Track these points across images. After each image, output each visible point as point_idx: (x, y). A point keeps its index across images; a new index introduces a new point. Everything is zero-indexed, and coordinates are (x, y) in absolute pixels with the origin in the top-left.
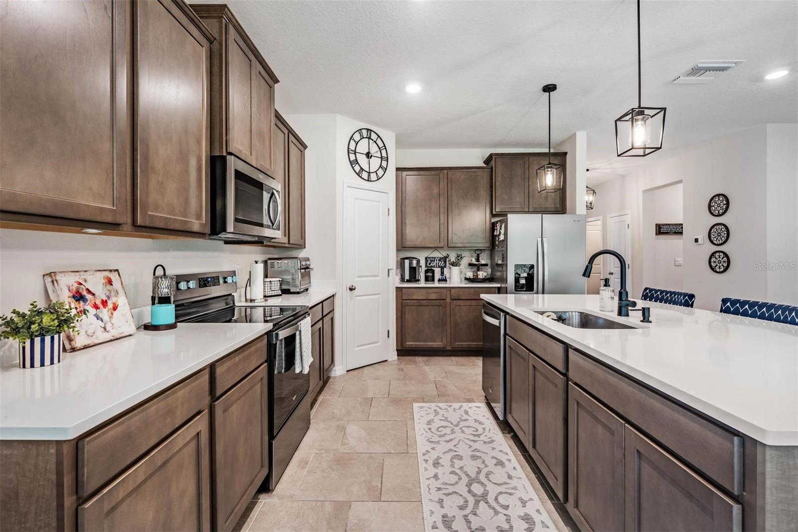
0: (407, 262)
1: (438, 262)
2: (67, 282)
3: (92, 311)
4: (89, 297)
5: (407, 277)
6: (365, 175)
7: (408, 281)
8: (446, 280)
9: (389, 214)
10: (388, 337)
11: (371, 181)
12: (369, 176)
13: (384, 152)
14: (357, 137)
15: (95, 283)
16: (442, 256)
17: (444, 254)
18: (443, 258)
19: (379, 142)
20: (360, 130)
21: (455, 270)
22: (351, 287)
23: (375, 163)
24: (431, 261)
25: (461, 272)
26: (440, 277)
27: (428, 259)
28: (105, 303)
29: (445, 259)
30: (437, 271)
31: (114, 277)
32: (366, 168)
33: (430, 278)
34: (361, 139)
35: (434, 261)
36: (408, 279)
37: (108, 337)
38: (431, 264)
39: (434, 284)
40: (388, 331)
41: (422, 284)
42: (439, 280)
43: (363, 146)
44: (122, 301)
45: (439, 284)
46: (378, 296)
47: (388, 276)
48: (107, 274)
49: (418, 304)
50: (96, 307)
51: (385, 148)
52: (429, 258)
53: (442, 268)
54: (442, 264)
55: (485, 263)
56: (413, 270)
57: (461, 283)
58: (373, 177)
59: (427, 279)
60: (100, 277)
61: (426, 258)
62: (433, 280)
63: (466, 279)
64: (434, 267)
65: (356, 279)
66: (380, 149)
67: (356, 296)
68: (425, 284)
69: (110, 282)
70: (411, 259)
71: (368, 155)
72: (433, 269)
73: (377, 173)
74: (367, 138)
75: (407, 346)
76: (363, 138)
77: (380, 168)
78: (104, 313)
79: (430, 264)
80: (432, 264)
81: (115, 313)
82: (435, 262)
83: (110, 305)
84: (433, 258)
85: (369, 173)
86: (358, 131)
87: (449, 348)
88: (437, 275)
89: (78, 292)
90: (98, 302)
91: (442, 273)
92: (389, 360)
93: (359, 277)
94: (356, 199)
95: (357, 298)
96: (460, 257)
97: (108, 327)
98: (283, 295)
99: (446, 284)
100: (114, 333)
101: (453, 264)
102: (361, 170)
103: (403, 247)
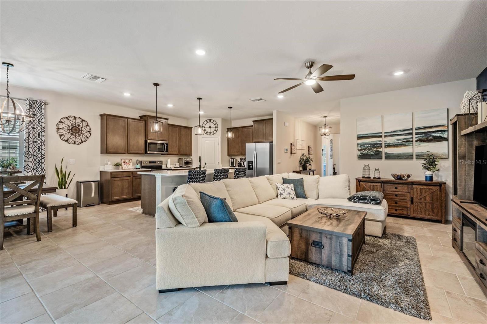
2: (123, 161)
3: (126, 165)
4: (126, 163)
7: (231, 166)
9: (218, 144)
13: (216, 125)
14: (205, 123)
15: (127, 161)
19: (214, 122)
20: (206, 120)
23: (213, 129)
28: (128, 164)
30: (242, 163)
31: (131, 160)
32: (209, 131)
37: (127, 168)
43: (208, 125)
44: (131, 164)
56: (233, 163)
58: (212, 134)
61: (240, 159)
66: (214, 124)
69: (130, 161)
70: (233, 159)
71: (210, 127)
73: (214, 132)
76: (208, 122)
77: (215, 130)
78: (128, 165)
83: (129, 164)
85: (210, 133)
94: (205, 141)
100: (129, 168)
102: (207, 132)
103: (229, 155)
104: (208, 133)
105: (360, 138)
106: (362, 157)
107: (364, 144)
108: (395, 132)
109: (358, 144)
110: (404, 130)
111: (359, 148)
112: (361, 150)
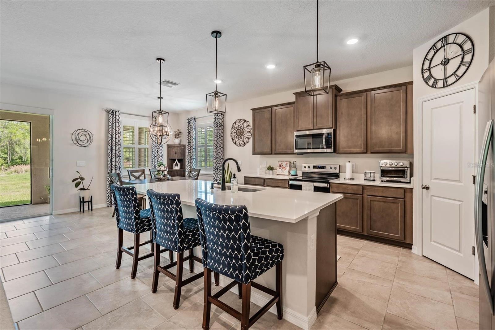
2: (279, 163)
4: (282, 166)
9: (475, 111)
10: (474, 254)
11: (448, 86)
12: (445, 82)
13: (466, 45)
14: (431, 55)
19: (459, 39)
28: (284, 168)
37: (282, 174)
40: (474, 248)
43: (439, 58)
46: (460, 203)
47: (473, 183)
48: (287, 162)
50: (282, 168)
58: (451, 80)
60: (285, 163)
66: (460, 45)
69: (287, 164)
71: (446, 62)
73: (455, 74)
76: (438, 50)
77: (461, 66)
81: (285, 170)
83: (285, 168)
85: (446, 79)
89: (281, 165)
90: (283, 168)
92: (475, 282)
95: (434, 198)
97: (283, 172)
100: (283, 174)
102: (436, 81)
104: (440, 84)
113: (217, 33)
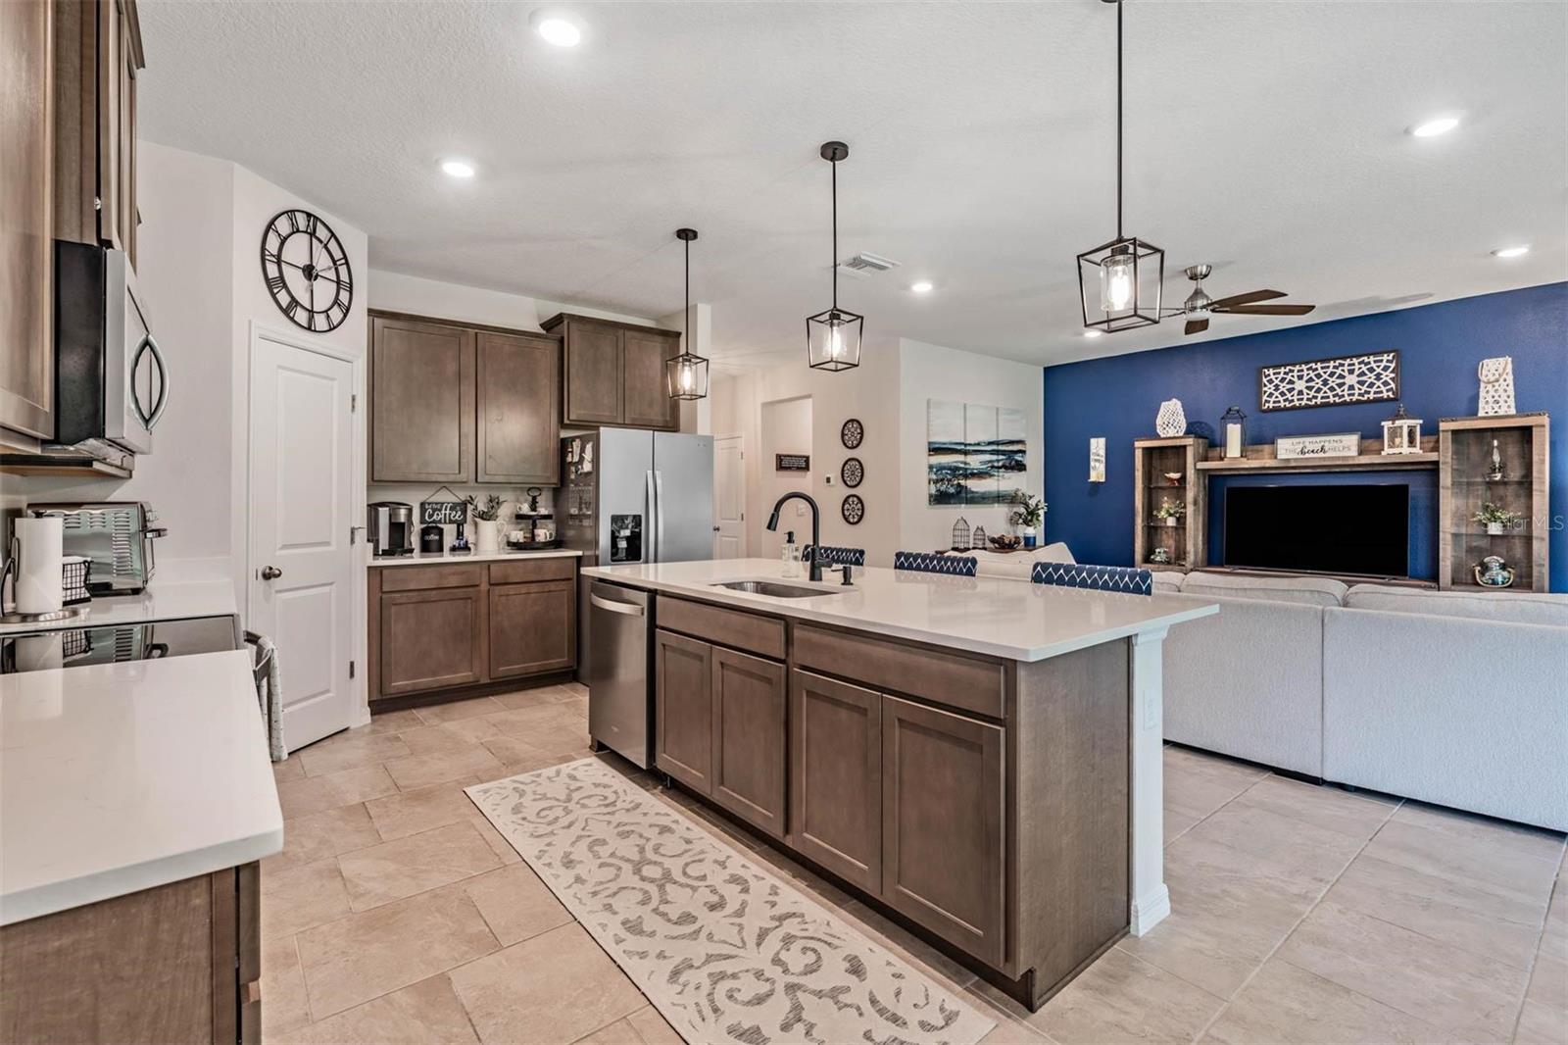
0: (384, 512)
1: (448, 512)
5: (384, 544)
6: (301, 316)
7: (385, 553)
8: (466, 548)
9: (353, 407)
10: (352, 675)
11: (315, 331)
12: (311, 319)
13: (343, 270)
14: (283, 226)
16: (457, 500)
17: (463, 496)
18: (458, 504)
19: (333, 245)
20: (291, 211)
21: (488, 528)
22: (268, 571)
23: (324, 292)
24: (434, 510)
25: (499, 531)
26: (456, 543)
27: (427, 507)
29: (463, 506)
30: (449, 531)
32: (304, 299)
33: (434, 546)
34: (294, 233)
35: (440, 510)
36: (387, 548)
38: (433, 515)
39: (442, 556)
40: (352, 664)
41: (417, 558)
42: (454, 549)
43: (297, 250)
45: (454, 556)
46: (327, 589)
47: (352, 541)
49: (419, 599)
51: (347, 263)
52: (429, 504)
53: (460, 525)
54: (458, 516)
55: (546, 513)
56: (398, 530)
57: (499, 553)
58: (320, 322)
59: (426, 548)
61: (422, 505)
62: (441, 549)
63: (509, 544)
64: (440, 522)
65: (278, 553)
66: (334, 262)
67: (277, 592)
68: (422, 557)
70: (394, 506)
71: (309, 272)
72: (439, 525)
73: (328, 316)
74: (306, 232)
75: (393, 691)
76: (298, 231)
77: (336, 307)
79: (430, 516)
80: (435, 517)
82: (443, 512)
84: (436, 504)
85: (311, 312)
86: (287, 212)
87: (485, 680)
88: (449, 539)
91: (460, 534)
92: (352, 727)
93: (285, 547)
94: (280, 367)
95: (279, 595)
96: (494, 503)
98: (92, 599)
99: (466, 555)
101: (486, 516)
102: (293, 303)
103: (374, 481)
105: (936, 450)
106: (940, 498)
107: (941, 468)
108: (978, 444)
109: (931, 467)
110: (990, 443)
111: (934, 477)
112: (936, 482)
113: (834, 151)
